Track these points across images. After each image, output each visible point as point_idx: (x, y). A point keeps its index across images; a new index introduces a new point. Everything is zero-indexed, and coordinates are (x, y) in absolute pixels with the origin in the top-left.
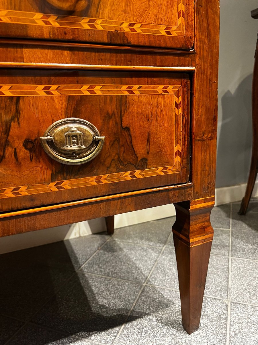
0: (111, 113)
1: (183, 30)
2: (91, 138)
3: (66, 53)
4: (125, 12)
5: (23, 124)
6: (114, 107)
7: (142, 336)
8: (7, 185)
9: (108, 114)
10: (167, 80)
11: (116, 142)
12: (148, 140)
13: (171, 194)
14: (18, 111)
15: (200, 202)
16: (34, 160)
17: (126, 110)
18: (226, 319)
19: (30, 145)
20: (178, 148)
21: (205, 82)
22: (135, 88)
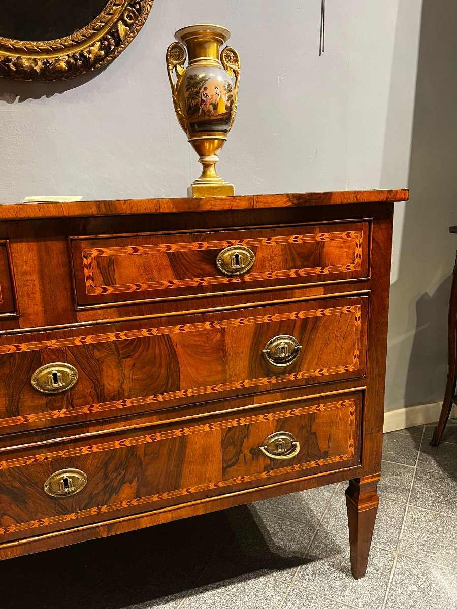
0: (304, 425)
1: (357, 366)
2: (290, 444)
3: (278, 394)
4: (317, 364)
5: (251, 439)
6: (306, 421)
7: (316, 577)
8: (238, 476)
9: (302, 426)
10: (344, 397)
11: (307, 443)
12: (329, 439)
13: (345, 474)
14: (248, 433)
15: (368, 478)
16: (254, 460)
17: (314, 421)
18: (391, 570)
19: (253, 451)
20: (352, 442)
21: (374, 394)
22: (321, 407)
